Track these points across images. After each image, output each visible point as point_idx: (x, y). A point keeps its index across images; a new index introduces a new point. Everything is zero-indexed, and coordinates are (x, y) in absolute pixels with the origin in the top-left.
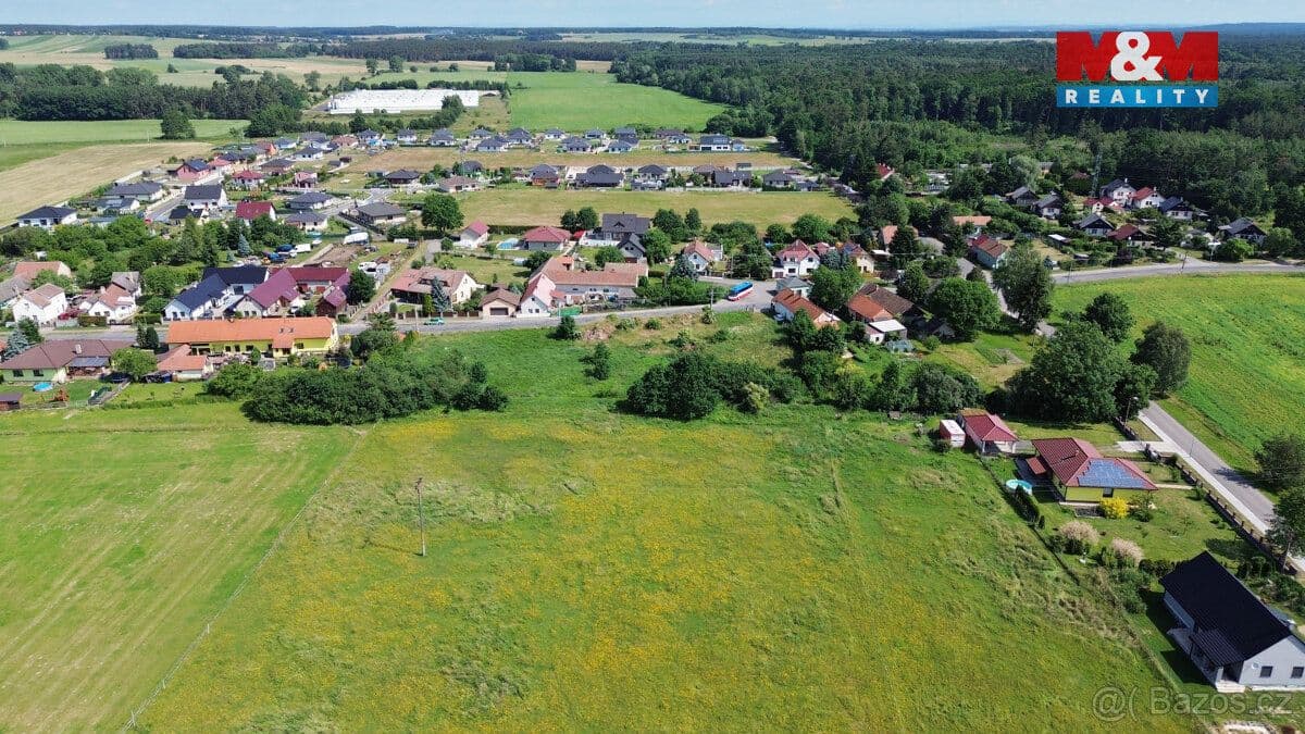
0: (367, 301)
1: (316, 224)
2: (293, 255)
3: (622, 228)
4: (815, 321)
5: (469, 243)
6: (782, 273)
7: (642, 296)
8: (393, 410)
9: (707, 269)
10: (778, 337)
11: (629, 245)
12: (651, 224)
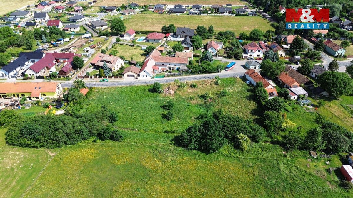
0: (80, 68)
1: (75, 29)
2: (62, 43)
3: (184, 33)
4: (266, 88)
5: (127, 39)
6: (247, 57)
7: (190, 69)
8: (69, 142)
9: (216, 54)
10: (248, 94)
11: (186, 43)
12: (195, 31)
